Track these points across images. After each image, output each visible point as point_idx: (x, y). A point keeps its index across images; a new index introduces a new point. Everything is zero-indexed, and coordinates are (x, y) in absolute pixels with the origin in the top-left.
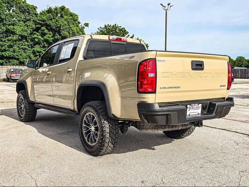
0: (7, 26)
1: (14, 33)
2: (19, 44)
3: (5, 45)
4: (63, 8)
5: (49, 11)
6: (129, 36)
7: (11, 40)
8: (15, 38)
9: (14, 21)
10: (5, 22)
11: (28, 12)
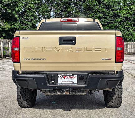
1: (119, 16)
2: (124, 25)
3: (113, 26)
7: (117, 22)
8: (120, 20)
9: (121, 6)
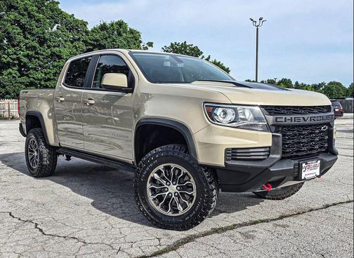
0: (52, 48)
4: (121, 24)
5: (103, 27)
6: (203, 57)
10: (49, 43)
11: (76, 29)
